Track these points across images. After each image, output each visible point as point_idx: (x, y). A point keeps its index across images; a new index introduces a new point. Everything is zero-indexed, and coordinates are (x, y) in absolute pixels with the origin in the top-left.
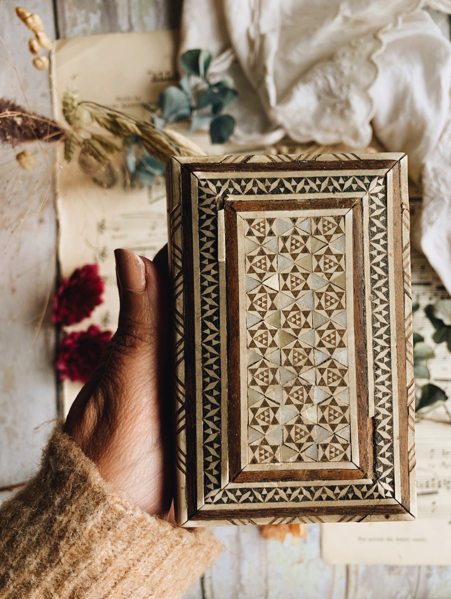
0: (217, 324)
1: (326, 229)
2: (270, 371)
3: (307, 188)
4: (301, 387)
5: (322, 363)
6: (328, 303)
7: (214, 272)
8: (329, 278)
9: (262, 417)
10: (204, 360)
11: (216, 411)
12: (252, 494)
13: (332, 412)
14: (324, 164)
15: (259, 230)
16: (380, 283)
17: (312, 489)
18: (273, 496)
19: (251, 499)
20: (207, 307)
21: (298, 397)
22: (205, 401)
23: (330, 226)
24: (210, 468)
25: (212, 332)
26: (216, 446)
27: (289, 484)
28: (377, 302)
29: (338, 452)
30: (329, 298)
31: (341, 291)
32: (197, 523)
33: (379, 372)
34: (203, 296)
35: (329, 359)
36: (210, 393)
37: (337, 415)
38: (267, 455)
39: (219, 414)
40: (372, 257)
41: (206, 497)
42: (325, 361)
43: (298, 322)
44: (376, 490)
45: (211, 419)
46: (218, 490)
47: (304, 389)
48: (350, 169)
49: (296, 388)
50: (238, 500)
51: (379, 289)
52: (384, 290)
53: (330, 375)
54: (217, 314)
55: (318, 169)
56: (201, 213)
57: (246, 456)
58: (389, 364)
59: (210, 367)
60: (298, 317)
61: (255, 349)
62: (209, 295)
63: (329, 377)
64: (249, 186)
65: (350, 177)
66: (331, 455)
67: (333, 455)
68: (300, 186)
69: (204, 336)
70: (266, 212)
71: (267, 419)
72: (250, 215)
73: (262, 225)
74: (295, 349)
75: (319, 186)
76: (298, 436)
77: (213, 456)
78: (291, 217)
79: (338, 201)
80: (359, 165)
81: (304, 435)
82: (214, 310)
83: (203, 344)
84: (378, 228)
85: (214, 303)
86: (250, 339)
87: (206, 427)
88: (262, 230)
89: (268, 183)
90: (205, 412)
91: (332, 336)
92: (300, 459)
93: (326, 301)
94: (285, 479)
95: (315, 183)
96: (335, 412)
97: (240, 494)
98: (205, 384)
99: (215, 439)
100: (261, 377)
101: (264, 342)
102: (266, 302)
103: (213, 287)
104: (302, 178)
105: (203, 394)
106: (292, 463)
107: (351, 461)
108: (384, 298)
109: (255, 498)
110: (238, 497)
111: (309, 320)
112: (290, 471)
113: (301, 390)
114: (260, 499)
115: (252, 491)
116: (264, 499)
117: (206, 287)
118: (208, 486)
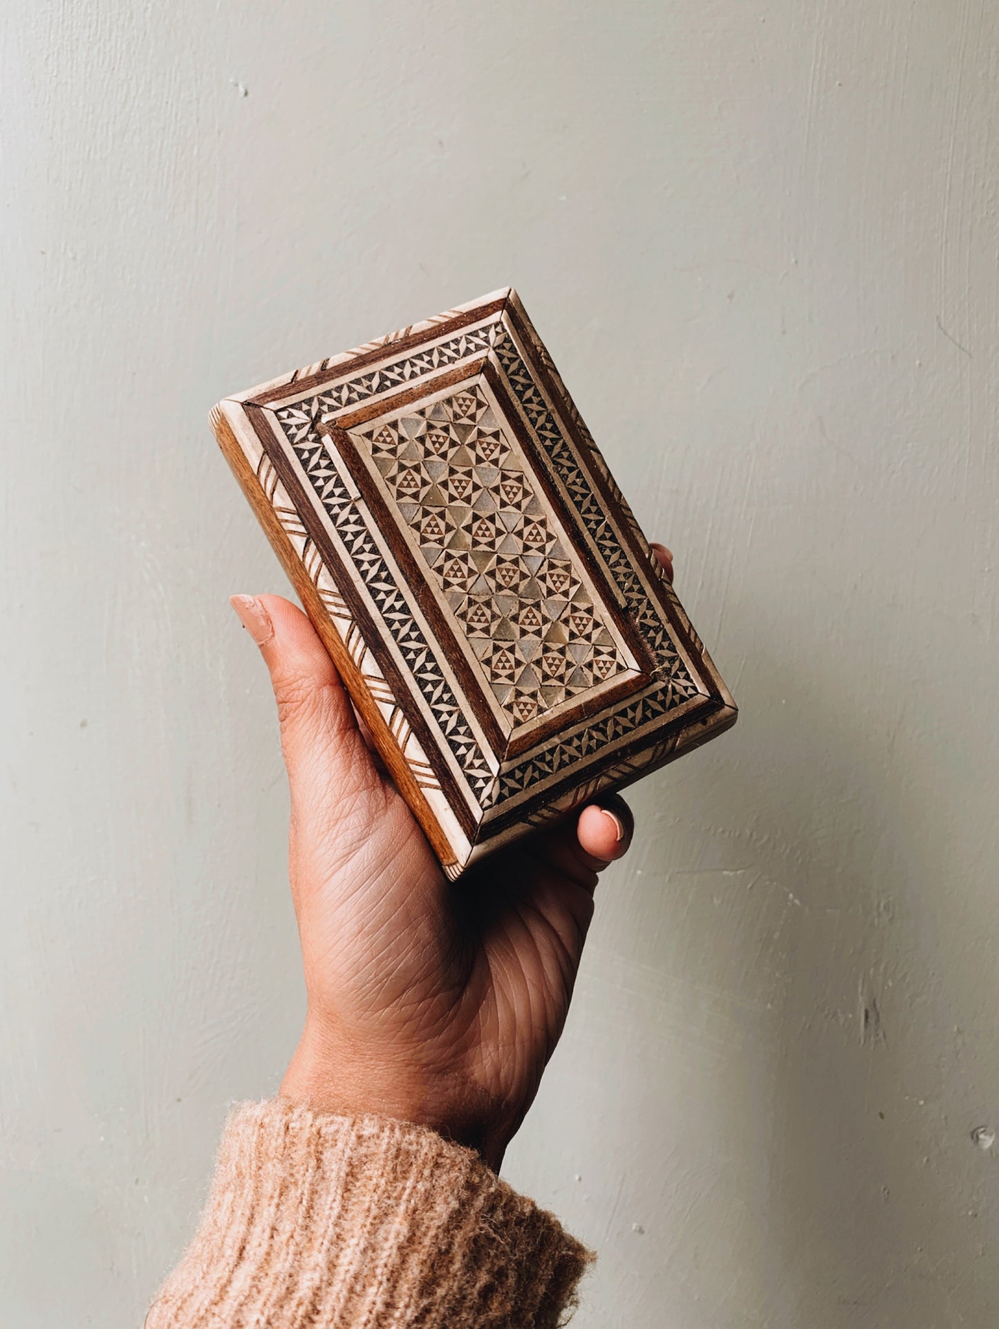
0: (389, 580)
1: (464, 408)
2: (483, 607)
3: (417, 370)
4: (529, 608)
5: (539, 569)
6: (511, 495)
7: (353, 518)
8: (497, 465)
9: (501, 665)
10: (395, 633)
11: (441, 687)
12: (535, 768)
13: (578, 621)
14: (422, 335)
15: (384, 441)
16: (557, 449)
17: (601, 726)
18: (561, 759)
19: (536, 775)
20: (365, 566)
21: (531, 621)
22: (422, 683)
23: (468, 402)
24: (468, 762)
25: (388, 593)
26: (462, 729)
27: (572, 731)
28: (565, 471)
29: (608, 665)
30: (508, 489)
31: (519, 474)
32: (486, 845)
33: (607, 552)
34: (353, 555)
35: (545, 560)
36: (423, 669)
37: (585, 622)
38: (529, 707)
39: (447, 689)
40: (533, 422)
41: (481, 801)
42: (542, 565)
43: (487, 533)
44: (674, 691)
45: (440, 700)
46: (491, 784)
47: (534, 610)
48: (457, 329)
49: (524, 612)
50: (522, 784)
51: (559, 455)
52: (565, 454)
53: (555, 578)
54: (383, 567)
55: (417, 344)
56: (299, 452)
57: (504, 722)
58: (613, 538)
59: (407, 638)
60: (484, 527)
61: (453, 587)
62: (361, 551)
63: (554, 582)
64: (345, 394)
65: (461, 338)
66: (602, 671)
67: (604, 670)
68: (407, 371)
69: (380, 604)
70: (384, 416)
71: (507, 665)
72: (365, 428)
73: (385, 433)
74: (500, 566)
75: (430, 362)
76: (554, 668)
77: (465, 744)
78: (417, 409)
79: (462, 371)
80: (464, 319)
81: (559, 663)
82: (377, 565)
83: (385, 615)
84: (523, 385)
85: (374, 557)
86: (441, 579)
87: (437, 714)
88: (388, 439)
89: (366, 383)
90: (428, 697)
91: (535, 532)
92: (569, 694)
93: (507, 493)
94: (565, 727)
95: (423, 360)
96: (581, 619)
97: (521, 775)
98: (411, 664)
99: (457, 723)
100: (476, 618)
101: (459, 574)
102: (437, 526)
103: (362, 537)
104: (405, 361)
105: (416, 678)
106: (563, 704)
107: (628, 669)
108: (569, 464)
109: (541, 771)
110: (520, 781)
111: (499, 524)
112: (565, 714)
113: (530, 611)
114: (547, 769)
115: (533, 764)
116: (551, 768)
117: (352, 541)
118: (478, 785)
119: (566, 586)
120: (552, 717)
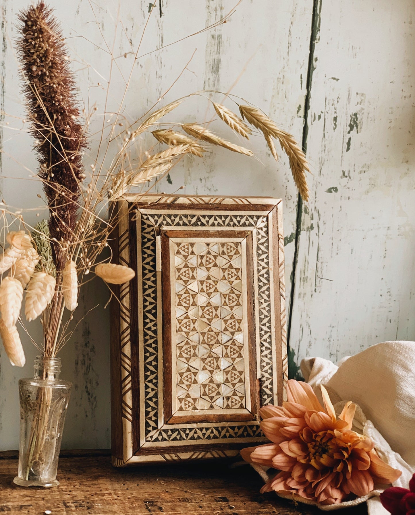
0: (155, 315)
1: (229, 251)
2: (192, 348)
3: (216, 223)
5: (226, 342)
6: (231, 302)
7: (152, 279)
8: (231, 284)
9: (186, 379)
10: (146, 341)
11: (154, 376)
12: (179, 434)
13: (233, 375)
14: (226, 206)
15: (184, 251)
16: (264, 288)
17: (220, 429)
18: (193, 435)
19: (178, 437)
20: (147, 303)
21: (211, 365)
22: (146, 369)
23: (232, 249)
24: (149, 416)
25: (151, 321)
26: (154, 400)
27: (204, 425)
28: (262, 301)
29: (237, 402)
30: (231, 298)
31: (239, 293)
32: (139, 458)
33: (264, 348)
34: (144, 295)
35: (231, 339)
36: (150, 363)
37: (236, 377)
38: (190, 404)
39: (156, 378)
40: (259, 271)
41: (146, 437)
42: (228, 341)
43: (211, 314)
45: (150, 381)
46: (155, 431)
47: (215, 360)
48: (244, 210)
49: (209, 359)
50: (169, 438)
51: (263, 292)
52: (267, 293)
53: (232, 350)
54: (155, 308)
55: (222, 210)
56: (143, 237)
57: (176, 405)
58: (270, 343)
59: (150, 345)
60: (210, 310)
61: (182, 332)
62: (149, 295)
63: (231, 352)
64: (177, 220)
65: (244, 216)
66: (232, 404)
67: (234, 404)
68: (212, 221)
69: (145, 324)
70: (189, 239)
71: (190, 380)
72: (178, 240)
73: (186, 247)
74: (209, 332)
75: (224, 222)
76: (211, 392)
77: (152, 407)
78: (206, 242)
79: (236, 233)
80: (250, 207)
81: (214, 391)
82: (153, 306)
83: (145, 330)
84: (262, 251)
85: (153, 301)
86: (178, 326)
87: (147, 387)
88: (186, 250)
89: (189, 218)
90: (146, 377)
91: (233, 324)
92: (212, 407)
93: (229, 300)
94: (201, 422)
95: (221, 219)
96: (235, 375)
97: (171, 434)
98: (146, 358)
99: (153, 395)
100: (186, 351)
101: (188, 327)
102: (189, 300)
103: (152, 289)
104: (212, 216)
105: (145, 365)
106: (206, 410)
107: (246, 408)
108: (267, 298)
109: (181, 436)
110: (169, 436)
111: (218, 312)
112: (205, 416)
113: (213, 360)
114: (184, 437)
115: (179, 431)
116: (187, 437)
117: (147, 289)
118: (149, 429)
119: (235, 356)
120: (199, 414)
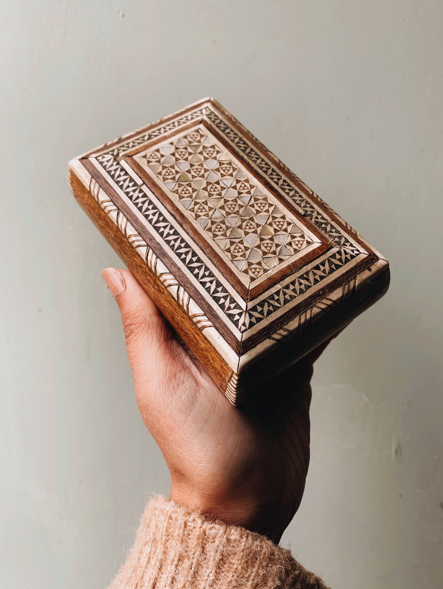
0: (165, 220)
1: (194, 139)
2: (220, 224)
3: (167, 129)
4: (247, 221)
5: (249, 202)
6: (226, 171)
7: (141, 195)
8: (216, 159)
9: (236, 251)
10: (172, 247)
11: (203, 269)
12: (269, 304)
13: (277, 223)
14: (168, 119)
15: (153, 158)
16: (248, 150)
17: (305, 276)
18: (285, 298)
19: (271, 308)
20: (151, 217)
21: (250, 227)
22: (191, 269)
23: (195, 136)
24: (227, 307)
25: (165, 227)
26: (220, 289)
27: (288, 280)
28: (254, 159)
29: (301, 242)
30: (224, 169)
31: (229, 161)
32: (248, 355)
33: (287, 191)
34: (143, 213)
35: (251, 197)
36: (191, 262)
37: (282, 223)
38: (258, 270)
39: (207, 269)
40: (233, 141)
41: (239, 328)
42: (250, 200)
43: (216, 190)
44: (346, 253)
45: (204, 276)
46: (243, 316)
47: (250, 221)
48: (186, 113)
49: (245, 224)
50: (263, 315)
51: (250, 153)
52: (253, 153)
53: (259, 205)
54: (161, 214)
55: (167, 122)
56: (109, 172)
57: (245, 280)
58: (289, 185)
59: (179, 248)
60: (214, 187)
61: (201, 217)
62: (147, 210)
63: (259, 207)
64: (131, 145)
65: (188, 115)
66: (298, 246)
67: (299, 245)
68: (162, 131)
69: (161, 234)
70: (152, 148)
71: (240, 250)
73: (153, 155)
74: (226, 204)
75: (174, 126)
77: (223, 297)
78: (169, 143)
79: (190, 125)
81: (271, 245)
82: (157, 215)
83: (165, 239)
84: (224, 128)
85: (154, 211)
86: (193, 214)
87: (203, 284)
88: (155, 157)
89: (141, 139)
90: (196, 276)
91: (243, 185)
92: (281, 260)
93: (224, 171)
94: (282, 279)
95: (170, 126)
96: (279, 222)
97: (261, 309)
98: (184, 260)
99: (216, 286)
100: (217, 230)
101: (204, 210)
102: (187, 190)
103: (147, 203)
104: (161, 128)
105: (187, 267)
106: (278, 266)
107: (314, 242)
108: (256, 156)
109: (273, 306)
110: (261, 313)
111: (222, 185)
112: (281, 271)
113: (248, 222)
114: (277, 304)
115: (267, 302)
116: (280, 303)
117: (142, 207)
118: (235, 319)
119: (267, 207)
120: (273, 273)
